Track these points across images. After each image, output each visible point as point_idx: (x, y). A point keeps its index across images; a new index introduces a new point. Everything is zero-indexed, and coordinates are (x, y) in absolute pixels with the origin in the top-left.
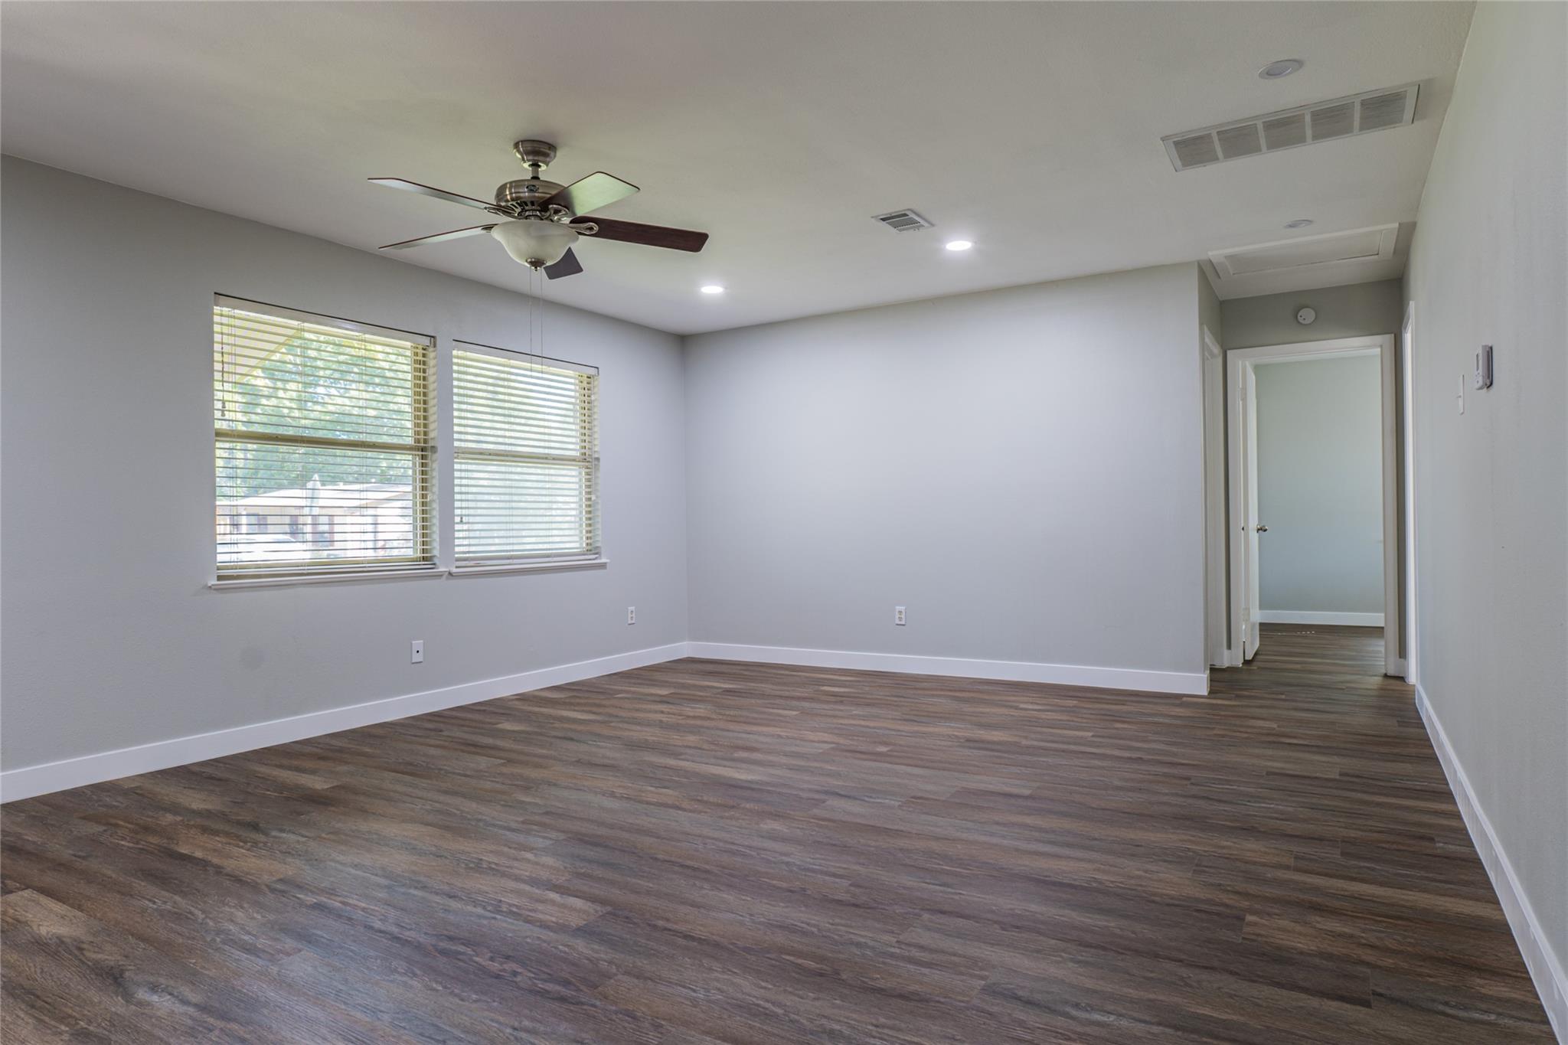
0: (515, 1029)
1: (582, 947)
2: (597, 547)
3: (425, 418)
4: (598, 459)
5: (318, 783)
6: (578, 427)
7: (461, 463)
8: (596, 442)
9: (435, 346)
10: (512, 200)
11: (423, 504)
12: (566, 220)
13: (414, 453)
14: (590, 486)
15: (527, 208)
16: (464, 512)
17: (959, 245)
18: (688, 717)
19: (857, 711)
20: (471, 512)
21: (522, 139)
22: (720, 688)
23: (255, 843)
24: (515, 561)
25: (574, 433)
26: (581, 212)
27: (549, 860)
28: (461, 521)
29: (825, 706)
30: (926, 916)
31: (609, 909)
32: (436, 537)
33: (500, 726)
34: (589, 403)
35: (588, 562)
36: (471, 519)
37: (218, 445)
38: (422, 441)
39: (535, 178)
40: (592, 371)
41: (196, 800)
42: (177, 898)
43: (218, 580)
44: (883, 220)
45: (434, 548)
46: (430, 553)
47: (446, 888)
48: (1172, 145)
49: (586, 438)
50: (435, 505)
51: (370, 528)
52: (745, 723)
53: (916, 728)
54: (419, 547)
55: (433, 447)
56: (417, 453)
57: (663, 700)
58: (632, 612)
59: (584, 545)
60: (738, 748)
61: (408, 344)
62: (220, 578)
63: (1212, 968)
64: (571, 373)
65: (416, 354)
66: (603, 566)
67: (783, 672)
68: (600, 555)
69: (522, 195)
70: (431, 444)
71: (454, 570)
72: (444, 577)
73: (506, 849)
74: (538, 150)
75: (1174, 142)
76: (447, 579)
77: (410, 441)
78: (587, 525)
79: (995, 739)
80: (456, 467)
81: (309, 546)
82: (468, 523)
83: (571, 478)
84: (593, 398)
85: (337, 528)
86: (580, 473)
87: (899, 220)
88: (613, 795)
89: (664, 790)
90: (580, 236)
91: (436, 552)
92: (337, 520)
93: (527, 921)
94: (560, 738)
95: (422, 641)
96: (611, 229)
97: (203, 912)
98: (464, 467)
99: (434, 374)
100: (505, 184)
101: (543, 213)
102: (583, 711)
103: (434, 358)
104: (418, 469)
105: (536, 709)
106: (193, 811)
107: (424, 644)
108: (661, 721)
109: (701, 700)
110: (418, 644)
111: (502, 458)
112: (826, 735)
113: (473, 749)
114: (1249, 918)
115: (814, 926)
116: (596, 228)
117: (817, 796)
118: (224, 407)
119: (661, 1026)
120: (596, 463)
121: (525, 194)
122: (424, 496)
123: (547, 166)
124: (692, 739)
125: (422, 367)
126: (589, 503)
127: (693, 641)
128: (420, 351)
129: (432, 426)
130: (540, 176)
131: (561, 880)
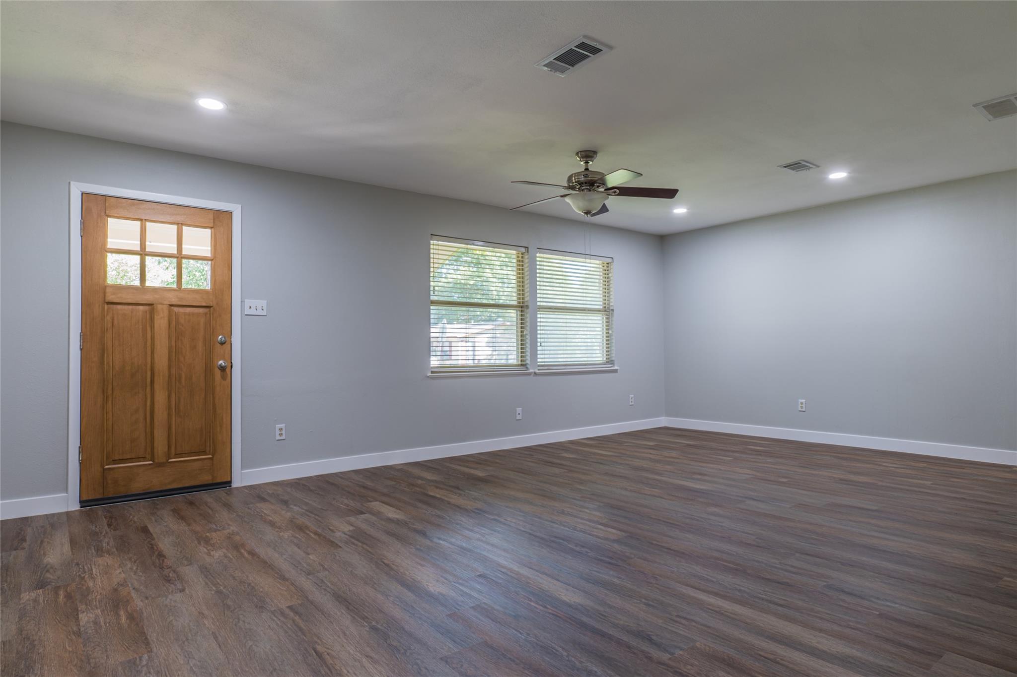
0: (590, 570)
1: (616, 547)
2: (612, 360)
3: (523, 290)
4: (613, 310)
5: (480, 473)
6: (601, 292)
7: (541, 314)
8: (612, 300)
9: (528, 252)
10: (576, 182)
11: (522, 336)
12: (602, 190)
13: (517, 309)
14: (609, 325)
15: (583, 185)
16: (542, 340)
17: (838, 175)
18: (666, 457)
19: (770, 460)
20: (546, 340)
21: (581, 150)
22: (683, 443)
23: (460, 494)
24: (568, 367)
25: (598, 296)
26: (610, 185)
27: (598, 514)
28: (541, 345)
29: (748, 456)
30: (797, 555)
31: (628, 534)
32: (528, 354)
33: (562, 455)
34: (608, 278)
35: (607, 369)
36: (546, 344)
37: (431, 307)
38: (521, 303)
39: (587, 169)
40: (609, 260)
41: (429, 476)
42: (436, 510)
43: (432, 373)
44: (785, 167)
45: (527, 359)
46: (525, 362)
47: (550, 519)
48: (983, 108)
49: (606, 298)
50: (528, 337)
51: (471, 349)
52: (700, 462)
53: (807, 471)
54: (520, 359)
55: (527, 306)
56: (519, 309)
57: (651, 448)
58: (632, 398)
59: (605, 359)
60: (695, 473)
61: (514, 252)
62: (432, 372)
63: (970, 596)
64: (597, 262)
65: (518, 257)
66: (616, 371)
67: (722, 437)
68: (614, 365)
69: (580, 179)
70: (526, 304)
71: (537, 371)
72: (532, 375)
73: (575, 507)
74: (588, 155)
75: (983, 106)
76: (534, 376)
77: (515, 303)
78: (607, 348)
79: (860, 480)
80: (539, 316)
81: (439, 358)
82: (544, 346)
83: (598, 320)
84: (610, 275)
85: (453, 349)
86: (603, 318)
87: (796, 166)
88: (626, 489)
89: (653, 490)
90: (609, 196)
91: (528, 362)
92: (453, 344)
93: (590, 534)
94: (595, 462)
95: (521, 409)
96: (625, 191)
97: (449, 517)
98: (542, 316)
99: (527, 267)
100: (572, 174)
101: (591, 187)
102: (606, 451)
103: (527, 259)
104: (519, 317)
105: (581, 448)
106: (429, 480)
107: (522, 410)
108: (650, 458)
109: (673, 449)
110: (519, 410)
111: (561, 311)
112: (749, 471)
113: (550, 464)
114: (1006, 578)
115: (734, 552)
116: (618, 191)
117: (740, 499)
118: (434, 289)
119: (656, 578)
120: (612, 312)
121: (582, 179)
122: (522, 332)
123: (592, 162)
124: (669, 467)
125: (521, 263)
126: (607, 335)
127: (668, 417)
128: (520, 255)
129: (526, 295)
130: (589, 168)
131: (604, 521)
